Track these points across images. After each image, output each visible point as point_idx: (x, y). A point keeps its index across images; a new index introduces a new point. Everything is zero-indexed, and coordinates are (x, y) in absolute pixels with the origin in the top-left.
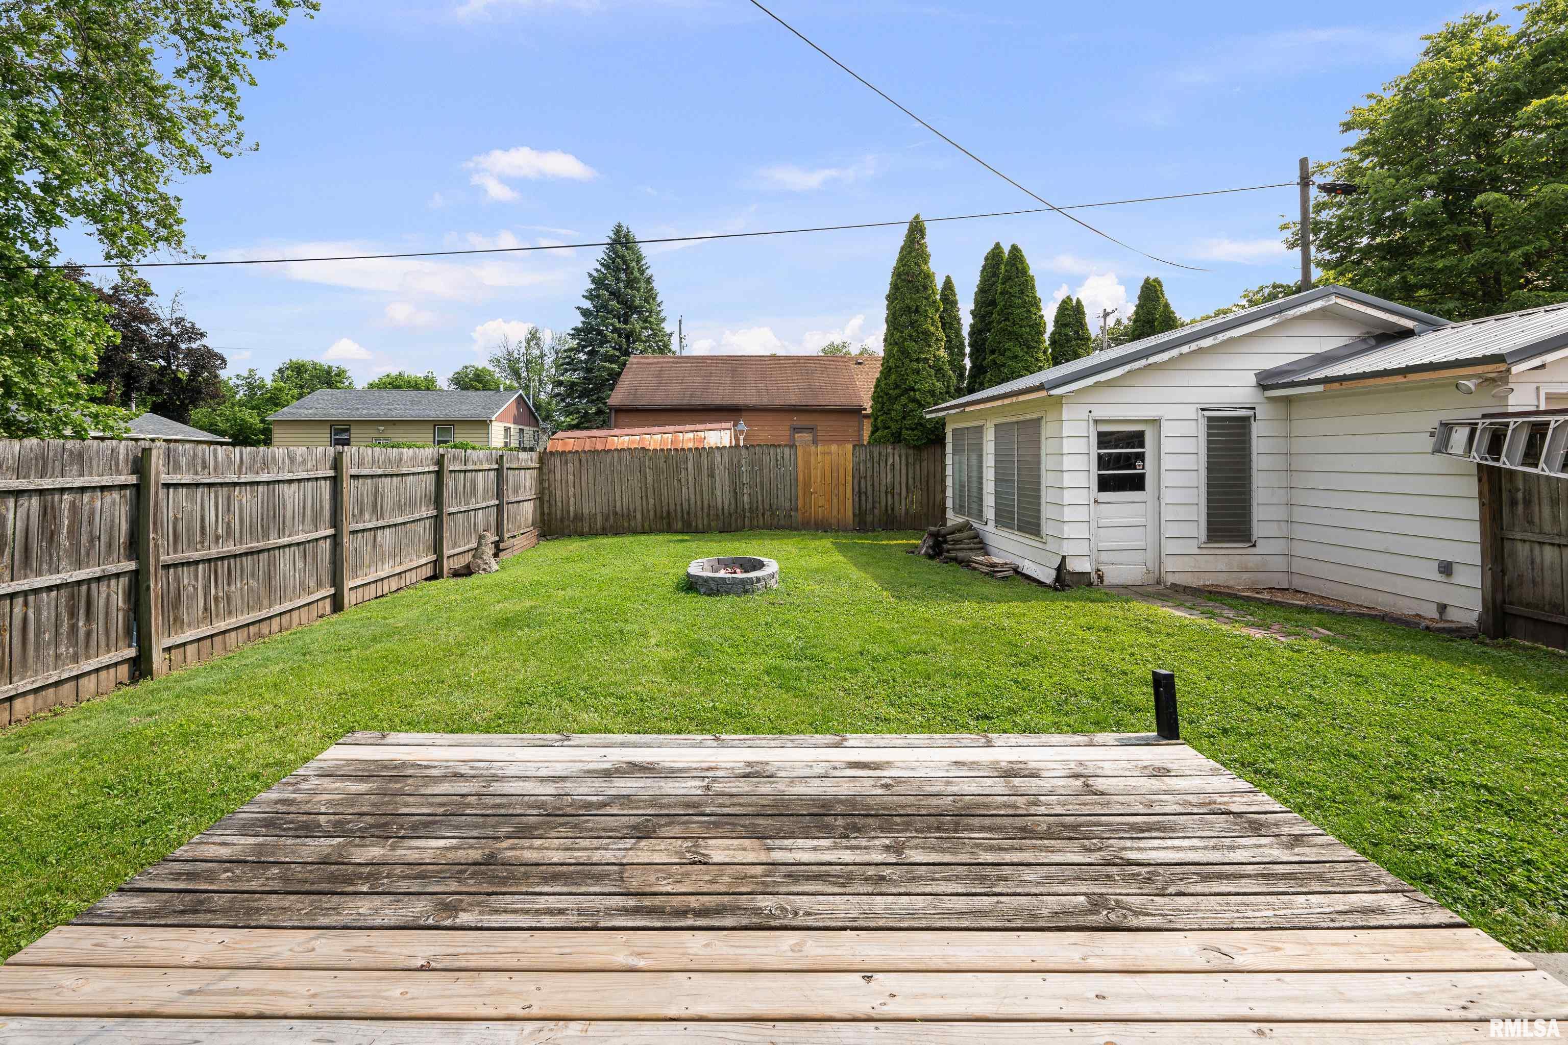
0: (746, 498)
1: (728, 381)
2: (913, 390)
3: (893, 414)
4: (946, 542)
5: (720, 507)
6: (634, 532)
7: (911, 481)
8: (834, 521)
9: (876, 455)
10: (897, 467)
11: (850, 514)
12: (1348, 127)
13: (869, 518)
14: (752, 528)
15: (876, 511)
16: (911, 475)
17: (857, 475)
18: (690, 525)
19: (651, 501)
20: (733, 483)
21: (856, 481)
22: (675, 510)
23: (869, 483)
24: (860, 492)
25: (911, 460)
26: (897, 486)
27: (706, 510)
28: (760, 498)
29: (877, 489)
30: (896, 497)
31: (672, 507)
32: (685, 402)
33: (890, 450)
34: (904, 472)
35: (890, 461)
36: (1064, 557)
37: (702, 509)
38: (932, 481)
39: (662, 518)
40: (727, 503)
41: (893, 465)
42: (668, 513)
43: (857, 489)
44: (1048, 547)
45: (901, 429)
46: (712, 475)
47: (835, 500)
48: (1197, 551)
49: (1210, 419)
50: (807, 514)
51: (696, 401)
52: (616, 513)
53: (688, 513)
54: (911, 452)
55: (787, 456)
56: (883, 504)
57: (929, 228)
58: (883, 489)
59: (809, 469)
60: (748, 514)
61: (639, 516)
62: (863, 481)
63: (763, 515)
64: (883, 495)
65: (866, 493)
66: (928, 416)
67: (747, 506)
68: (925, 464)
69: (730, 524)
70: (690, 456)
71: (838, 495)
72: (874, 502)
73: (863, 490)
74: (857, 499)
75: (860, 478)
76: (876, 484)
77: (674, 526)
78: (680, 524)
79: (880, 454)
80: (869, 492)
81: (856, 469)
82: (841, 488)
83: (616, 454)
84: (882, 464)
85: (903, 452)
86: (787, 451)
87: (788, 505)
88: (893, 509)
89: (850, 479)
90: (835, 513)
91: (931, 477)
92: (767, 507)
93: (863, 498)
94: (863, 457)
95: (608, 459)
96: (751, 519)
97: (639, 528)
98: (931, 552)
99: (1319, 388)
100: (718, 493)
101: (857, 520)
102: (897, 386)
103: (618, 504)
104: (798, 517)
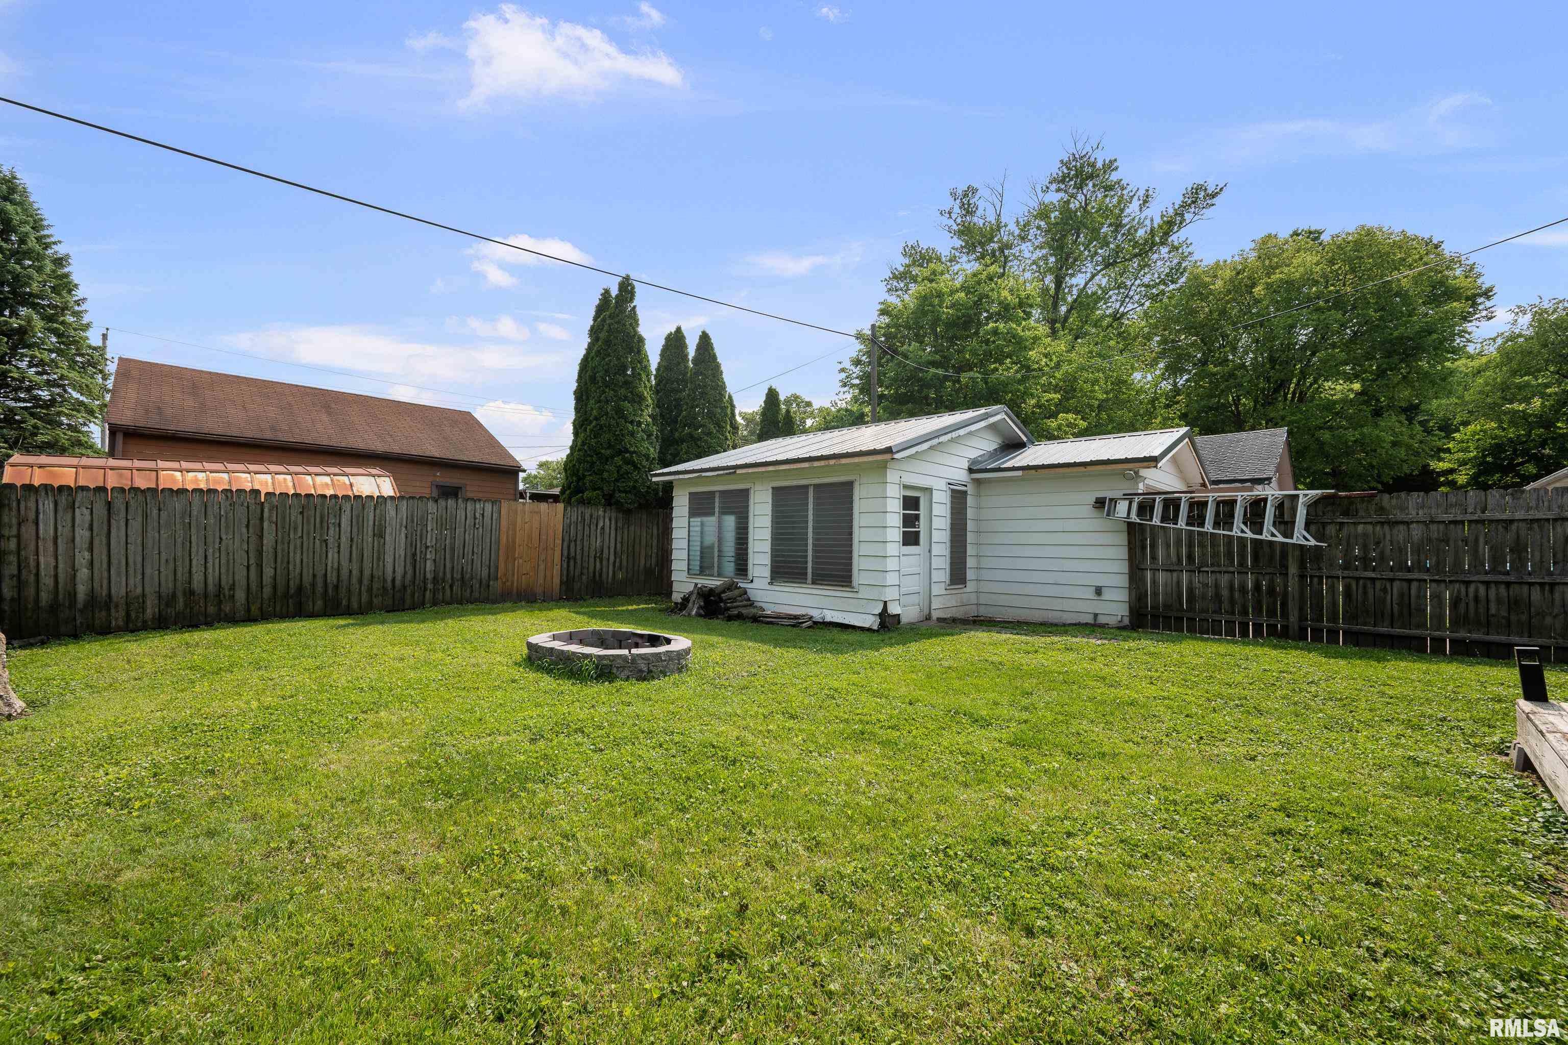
0: (429, 566)
1: (324, 417)
2: (627, 451)
3: (605, 475)
4: (721, 600)
5: (389, 579)
6: (233, 620)
7: (619, 545)
8: (539, 590)
9: (587, 516)
10: (607, 530)
11: (557, 581)
12: (883, 312)
13: (577, 586)
14: (435, 603)
15: (584, 577)
16: (619, 539)
17: (567, 539)
18: (339, 604)
19: (268, 572)
20: (411, 544)
21: (566, 544)
22: (313, 585)
23: (579, 548)
24: (568, 558)
25: (620, 524)
26: (606, 551)
27: (366, 582)
28: (448, 565)
29: (586, 554)
30: (605, 563)
31: (307, 579)
32: (268, 435)
33: (601, 513)
34: (613, 535)
35: (601, 524)
36: (885, 603)
37: (360, 582)
38: (637, 547)
39: (286, 595)
40: (400, 571)
41: (603, 528)
42: (300, 589)
43: (565, 553)
44: (860, 596)
45: (614, 491)
46: (379, 534)
47: (542, 567)
48: (944, 592)
49: (953, 491)
50: (509, 584)
51: (284, 437)
52: (192, 592)
53: (336, 587)
54: (620, 515)
55: (488, 513)
56: (591, 569)
57: (639, 289)
58: (592, 554)
59: (514, 530)
60: (430, 586)
61: (240, 595)
62: (572, 544)
63: (451, 587)
64: (592, 560)
65: (575, 559)
66: (654, 479)
67: (429, 576)
68: (632, 528)
69: (403, 600)
70: (347, 507)
71: (545, 560)
72: (582, 567)
73: (573, 554)
74: (565, 565)
75: (570, 541)
76: (586, 549)
77: (310, 607)
78: (319, 603)
79: (591, 516)
80: (579, 557)
81: (566, 530)
82: (550, 552)
83: (196, 499)
84: (593, 527)
85: (614, 515)
86: (488, 507)
87: (485, 573)
88: (600, 575)
89: (559, 542)
90: (541, 581)
91: (637, 541)
92: (457, 576)
93: (572, 563)
94: (574, 519)
95: (178, 504)
96: (434, 592)
97: (241, 613)
98: (702, 612)
99: (1020, 473)
100: (389, 559)
101: (564, 588)
102: (610, 446)
103: (198, 578)
104: (496, 586)
